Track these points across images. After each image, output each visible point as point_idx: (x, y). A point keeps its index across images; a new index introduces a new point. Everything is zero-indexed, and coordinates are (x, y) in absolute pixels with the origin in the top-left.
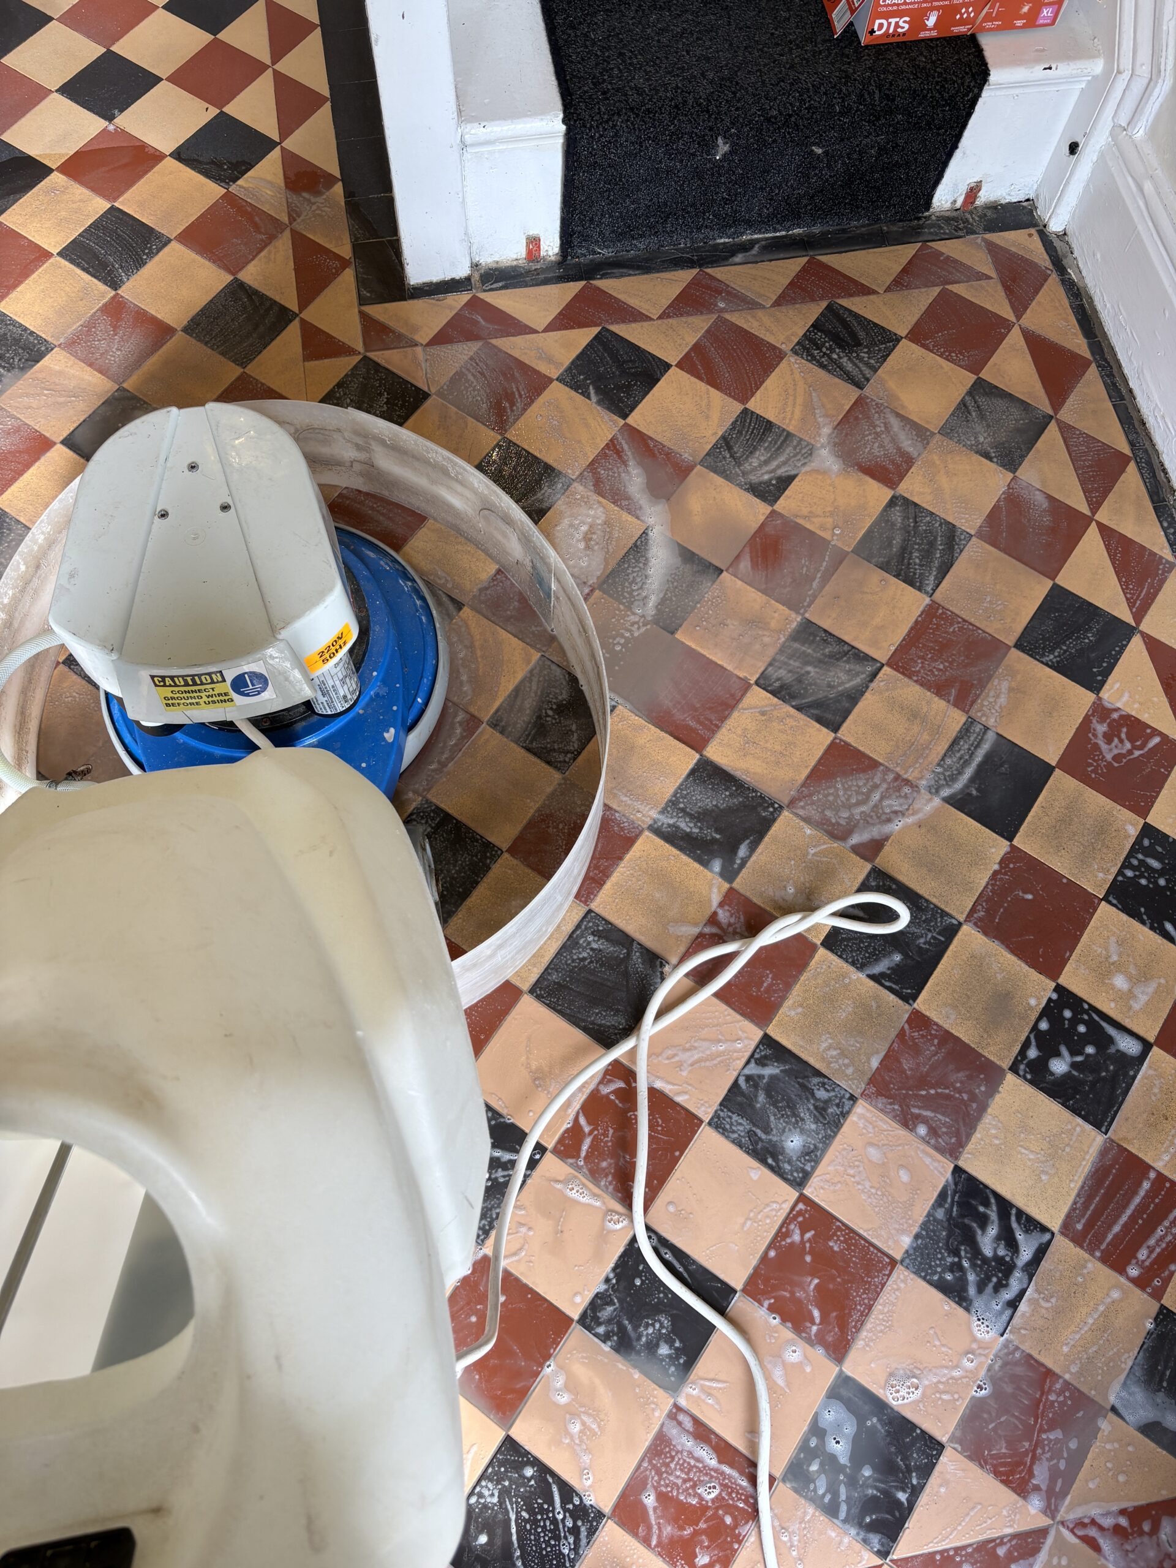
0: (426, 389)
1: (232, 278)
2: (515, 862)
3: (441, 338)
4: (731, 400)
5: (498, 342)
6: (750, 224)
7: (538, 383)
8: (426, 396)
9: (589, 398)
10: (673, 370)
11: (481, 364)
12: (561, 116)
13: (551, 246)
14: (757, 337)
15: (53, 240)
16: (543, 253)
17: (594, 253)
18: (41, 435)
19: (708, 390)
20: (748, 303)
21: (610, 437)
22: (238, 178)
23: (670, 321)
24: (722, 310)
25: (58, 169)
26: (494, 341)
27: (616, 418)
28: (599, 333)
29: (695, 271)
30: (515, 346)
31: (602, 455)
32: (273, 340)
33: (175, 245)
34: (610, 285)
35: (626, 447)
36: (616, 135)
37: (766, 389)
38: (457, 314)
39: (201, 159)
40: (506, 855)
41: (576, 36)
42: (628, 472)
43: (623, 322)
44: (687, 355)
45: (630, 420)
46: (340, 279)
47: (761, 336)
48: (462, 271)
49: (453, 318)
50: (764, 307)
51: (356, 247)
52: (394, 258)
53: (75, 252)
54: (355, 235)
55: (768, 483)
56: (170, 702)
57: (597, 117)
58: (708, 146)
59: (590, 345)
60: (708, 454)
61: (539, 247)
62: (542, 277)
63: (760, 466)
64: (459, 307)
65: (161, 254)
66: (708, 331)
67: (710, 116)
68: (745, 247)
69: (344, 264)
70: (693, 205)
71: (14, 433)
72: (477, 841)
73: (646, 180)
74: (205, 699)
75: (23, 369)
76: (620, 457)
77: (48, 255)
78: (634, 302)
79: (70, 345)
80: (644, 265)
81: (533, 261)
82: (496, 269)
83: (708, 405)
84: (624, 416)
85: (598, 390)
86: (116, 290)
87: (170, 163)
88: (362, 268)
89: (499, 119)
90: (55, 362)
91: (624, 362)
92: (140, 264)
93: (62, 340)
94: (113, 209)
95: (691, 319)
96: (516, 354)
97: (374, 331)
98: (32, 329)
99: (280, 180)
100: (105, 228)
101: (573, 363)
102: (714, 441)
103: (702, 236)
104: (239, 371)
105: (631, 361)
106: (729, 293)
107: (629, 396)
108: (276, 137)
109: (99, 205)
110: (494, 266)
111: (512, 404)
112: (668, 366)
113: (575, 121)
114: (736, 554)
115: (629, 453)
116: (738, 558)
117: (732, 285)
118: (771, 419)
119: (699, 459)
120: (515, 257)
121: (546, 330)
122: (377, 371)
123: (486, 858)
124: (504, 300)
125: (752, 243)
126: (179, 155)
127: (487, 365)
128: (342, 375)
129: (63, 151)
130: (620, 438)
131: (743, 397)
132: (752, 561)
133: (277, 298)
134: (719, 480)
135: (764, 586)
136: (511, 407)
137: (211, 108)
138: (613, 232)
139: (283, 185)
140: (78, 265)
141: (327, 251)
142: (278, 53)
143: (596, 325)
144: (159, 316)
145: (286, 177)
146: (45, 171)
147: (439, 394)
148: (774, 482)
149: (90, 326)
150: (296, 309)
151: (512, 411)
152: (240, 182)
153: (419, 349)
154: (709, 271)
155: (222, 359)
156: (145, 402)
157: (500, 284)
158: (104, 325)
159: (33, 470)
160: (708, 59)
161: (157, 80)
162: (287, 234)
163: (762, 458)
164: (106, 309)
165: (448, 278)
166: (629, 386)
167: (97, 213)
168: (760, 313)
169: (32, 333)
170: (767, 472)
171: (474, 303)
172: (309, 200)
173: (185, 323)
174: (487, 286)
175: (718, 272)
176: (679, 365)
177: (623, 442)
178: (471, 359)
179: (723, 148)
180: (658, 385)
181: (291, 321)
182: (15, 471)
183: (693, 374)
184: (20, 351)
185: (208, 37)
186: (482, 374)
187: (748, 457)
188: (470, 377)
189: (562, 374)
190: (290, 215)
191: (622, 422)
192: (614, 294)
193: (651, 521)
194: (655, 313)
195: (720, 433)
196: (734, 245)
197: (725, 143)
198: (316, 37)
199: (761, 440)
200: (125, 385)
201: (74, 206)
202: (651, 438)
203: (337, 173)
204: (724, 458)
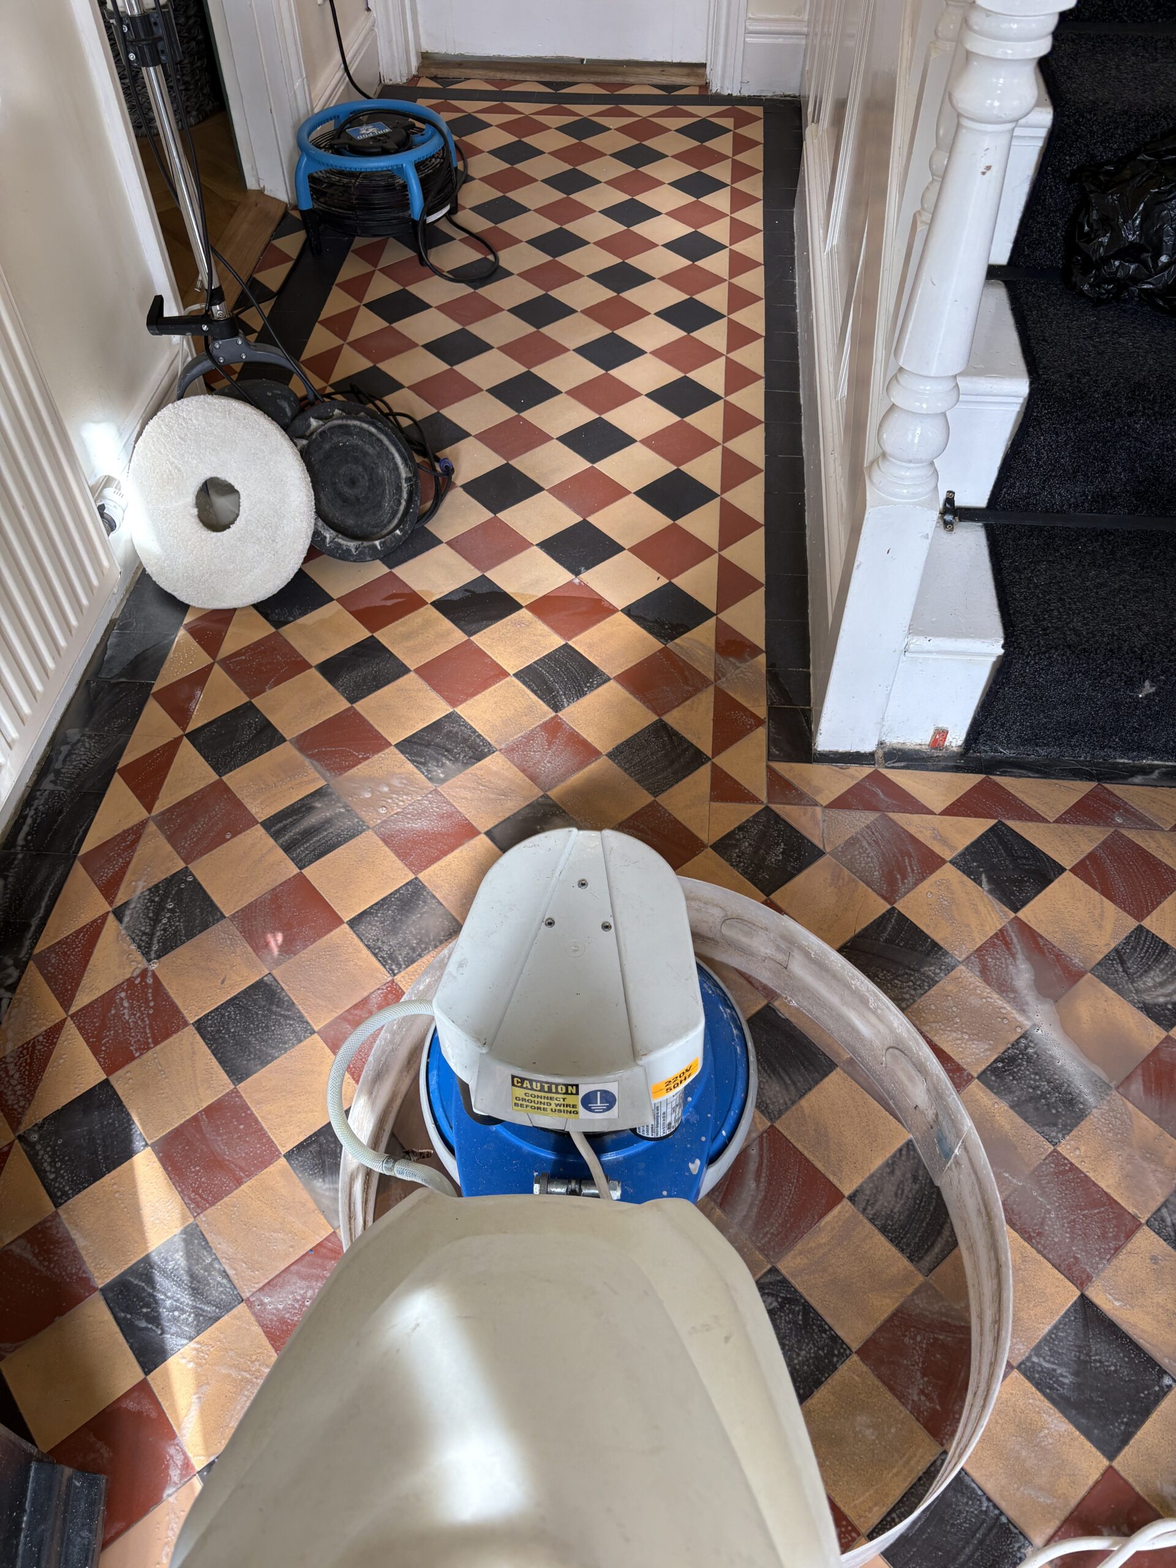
0: (821, 847)
1: (657, 718)
2: (865, 1368)
3: (840, 803)
4: (1125, 914)
5: (895, 816)
6: (1153, 752)
7: (931, 862)
8: (821, 853)
9: (980, 885)
10: (1067, 875)
11: (877, 834)
12: (1002, 642)
13: (956, 739)
14: (1154, 857)
15: (512, 663)
16: (947, 743)
17: (996, 751)
18: (470, 823)
19: (1102, 901)
20: (1147, 823)
21: (1000, 927)
22: (676, 638)
23: (1067, 826)
24: (1119, 825)
25: (526, 607)
26: (891, 815)
27: (1006, 909)
28: (995, 825)
29: (1094, 784)
30: (912, 823)
31: (990, 944)
32: (685, 777)
33: (612, 683)
34: (1011, 784)
35: (1015, 940)
36: (1050, 664)
37: (1163, 910)
38: (857, 784)
39: (647, 617)
40: (855, 1358)
41: (1020, 578)
42: (1016, 966)
43: (1020, 819)
44: (1082, 862)
45: (1021, 914)
46: (753, 734)
47: (1159, 857)
48: (868, 747)
49: (853, 787)
50: (1162, 830)
51: (771, 709)
52: (805, 724)
53: (530, 676)
54: (771, 700)
55: (1164, 1006)
56: (520, 1102)
57: (1036, 648)
58: (1133, 684)
59: (985, 836)
60: (1099, 964)
61: (945, 738)
62: (943, 764)
63: (1155, 987)
64: (861, 778)
65: (600, 689)
66: (1104, 843)
67: (1143, 663)
68: (1145, 771)
69: (759, 722)
70: (1103, 728)
71: (447, 817)
72: (825, 1331)
73: (1065, 702)
74: (553, 1106)
75: (467, 764)
76: (1009, 949)
77: (505, 674)
78: (1031, 802)
79: (509, 751)
80: (1044, 770)
81: (936, 748)
82: (900, 750)
83: (1102, 915)
84: (1016, 910)
85: (990, 880)
86: (556, 712)
87: (621, 617)
88: (775, 728)
89: (944, 636)
90: (494, 764)
91: (1019, 857)
92: (581, 694)
93: (503, 746)
94: (566, 646)
95: (1087, 828)
96: (912, 830)
97: (779, 786)
98: (480, 732)
99: (712, 644)
100: (557, 660)
101: (967, 849)
102: (1106, 952)
103: (1103, 754)
104: (650, 798)
105: (1025, 858)
106: (1127, 811)
107: (1021, 891)
108: (713, 609)
109: (556, 641)
110: (899, 746)
111: (904, 877)
112: (1062, 870)
113: (1015, 648)
114: (1128, 1074)
115: (1018, 947)
116: (1128, 1078)
117: (1130, 803)
118: (1168, 942)
119: (1090, 966)
120: (919, 742)
121: (941, 814)
122: (777, 822)
123: (834, 1355)
124: (905, 779)
125: (1152, 769)
126: (628, 611)
127: (882, 835)
128: (744, 820)
129: (534, 593)
130: (1010, 930)
131: (1140, 914)
132: (1144, 1085)
133: (694, 742)
134: (1110, 992)
135: (1158, 1116)
136: (902, 880)
137: (662, 578)
138: (1019, 737)
139: (713, 648)
140: (529, 687)
141: (745, 710)
142: (725, 543)
143: (995, 818)
144: (589, 740)
145: (717, 643)
146: (517, 607)
147: (832, 854)
148: (1170, 1007)
149: (529, 738)
150: (709, 754)
151: (904, 883)
152: (677, 641)
153: (818, 809)
154: (1107, 786)
155: (637, 785)
156: (564, 811)
157: (902, 764)
158: (542, 738)
159: (456, 853)
160: (1144, 615)
161: (619, 549)
162: (711, 690)
163: (1158, 980)
164: (545, 726)
165: (854, 750)
166: (1022, 881)
167: (552, 647)
168: (1158, 835)
169: (479, 736)
170: (1162, 995)
171: (876, 777)
172: (734, 664)
173: (610, 749)
174: (890, 764)
175: (1117, 789)
176: (1073, 870)
177: (1013, 934)
178: (868, 827)
179: (1148, 688)
180: (1051, 886)
181: (703, 764)
182: (440, 851)
183: (1086, 882)
184: (467, 749)
185: (670, 522)
186: (876, 842)
187: (1141, 976)
188: (865, 844)
189: (955, 858)
190: (716, 674)
191: (1012, 915)
192: (1012, 792)
193: (1038, 1019)
194: (1052, 816)
195: (1113, 946)
196: (1133, 767)
197: (1151, 686)
198: (760, 534)
199: (1156, 961)
200: (549, 793)
201: (535, 638)
202: (1041, 936)
203: (763, 646)
204: (1117, 971)
